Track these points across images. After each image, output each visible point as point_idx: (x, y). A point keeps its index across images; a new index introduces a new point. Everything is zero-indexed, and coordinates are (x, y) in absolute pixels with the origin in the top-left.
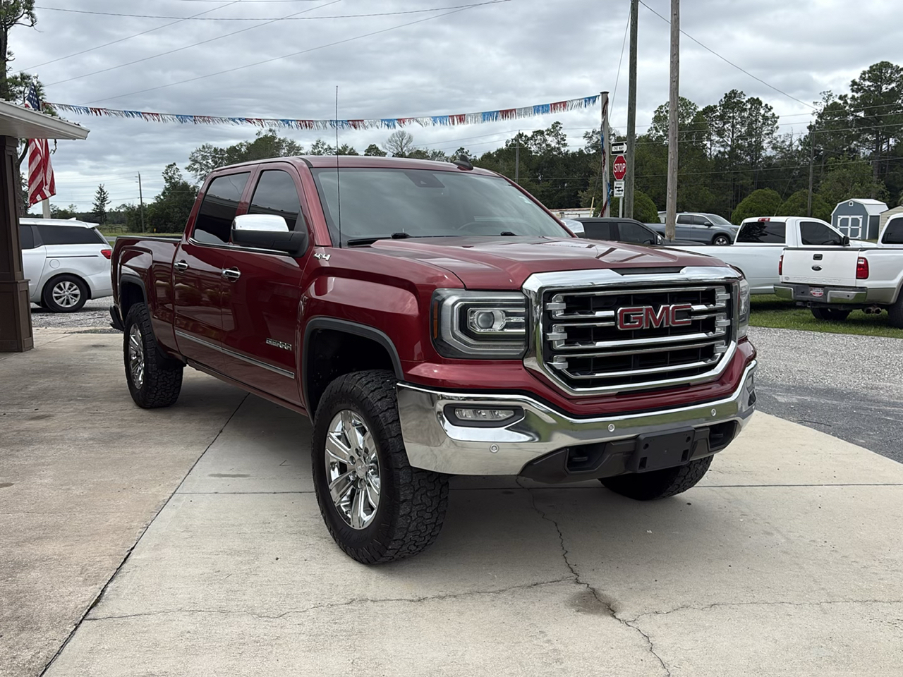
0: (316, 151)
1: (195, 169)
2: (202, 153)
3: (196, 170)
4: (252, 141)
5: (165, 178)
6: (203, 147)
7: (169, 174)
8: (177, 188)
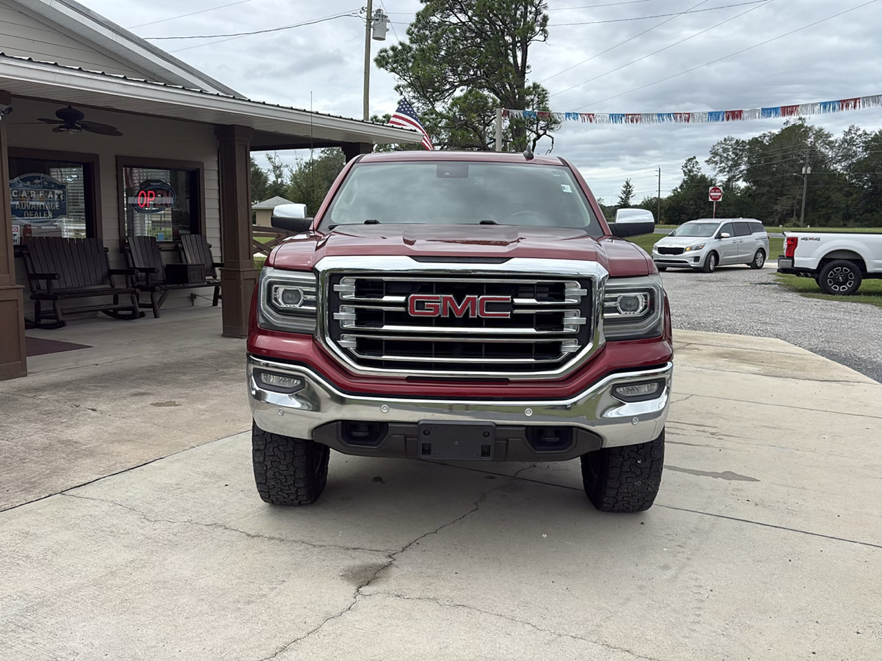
0: (848, 137)
1: (715, 161)
2: (723, 146)
3: (716, 163)
4: (776, 131)
5: (684, 171)
6: (725, 139)
7: (689, 167)
8: (695, 181)
